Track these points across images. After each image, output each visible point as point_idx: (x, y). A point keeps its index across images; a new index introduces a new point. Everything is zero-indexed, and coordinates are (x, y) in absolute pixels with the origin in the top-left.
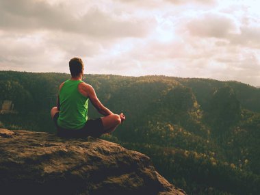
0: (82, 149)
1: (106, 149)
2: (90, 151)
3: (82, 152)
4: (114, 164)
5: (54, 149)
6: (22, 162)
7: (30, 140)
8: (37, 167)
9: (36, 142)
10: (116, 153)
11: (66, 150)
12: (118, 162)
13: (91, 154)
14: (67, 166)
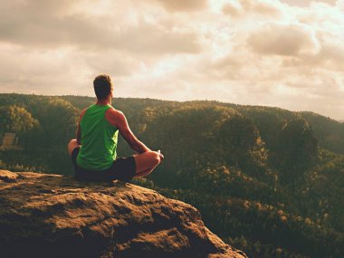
0: (105, 196)
1: (138, 197)
2: (117, 199)
3: (106, 202)
4: (148, 218)
5: (70, 197)
6: (28, 214)
7: (38, 185)
8: (47, 221)
9: (46, 188)
10: (151, 203)
11: (85, 199)
12: (154, 214)
13: (118, 204)
14: (85, 219)
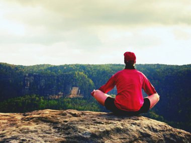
0: (134, 126)
1: (155, 127)
2: (141, 128)
3: (135, 129)
4: (162, 140)
5: (113, 127)
6: (88, 136)
7: (94, 119)
8: (99, 141)
9: (98, 120)
10: (163, 131)
11: (122, 128)
12: (166, 138)
13: (142, 131)
14: (123, 141)
